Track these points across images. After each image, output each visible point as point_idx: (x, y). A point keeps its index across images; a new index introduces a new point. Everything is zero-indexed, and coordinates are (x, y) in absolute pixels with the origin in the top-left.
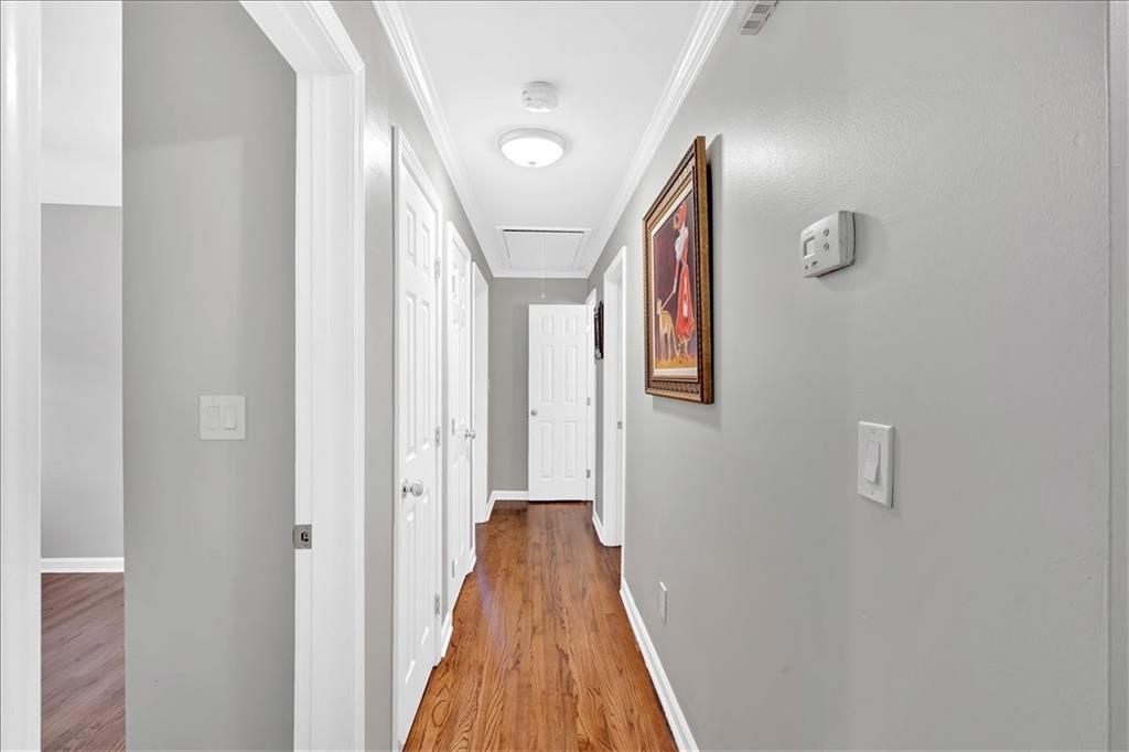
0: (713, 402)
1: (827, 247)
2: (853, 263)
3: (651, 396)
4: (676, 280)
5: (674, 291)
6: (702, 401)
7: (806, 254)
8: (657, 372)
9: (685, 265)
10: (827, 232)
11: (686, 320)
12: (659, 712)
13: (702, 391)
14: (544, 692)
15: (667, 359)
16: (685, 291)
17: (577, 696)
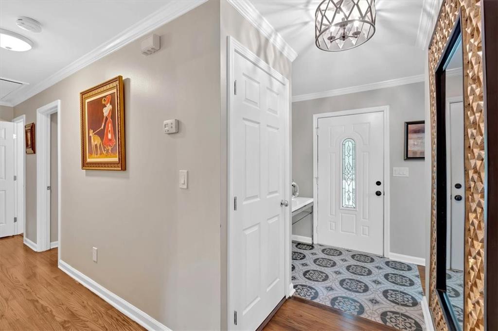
0: (125, 169)
1: (172, 127)
2: (178, 132)
3: (85, 170)
4: (103, 124)
5: (102, 127)
6: (122, 170)
7: (165, 127)
8: (89, 160)
9: (110, 119)
10: (172, 124)
11: (110, 140)
12: (96, 298)
13: (122, 166)
14: (29, 318)
15: (97, 154)
16: (110, 129)
17: (51, 311)
